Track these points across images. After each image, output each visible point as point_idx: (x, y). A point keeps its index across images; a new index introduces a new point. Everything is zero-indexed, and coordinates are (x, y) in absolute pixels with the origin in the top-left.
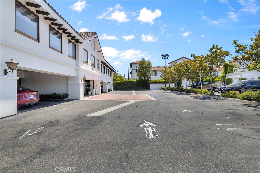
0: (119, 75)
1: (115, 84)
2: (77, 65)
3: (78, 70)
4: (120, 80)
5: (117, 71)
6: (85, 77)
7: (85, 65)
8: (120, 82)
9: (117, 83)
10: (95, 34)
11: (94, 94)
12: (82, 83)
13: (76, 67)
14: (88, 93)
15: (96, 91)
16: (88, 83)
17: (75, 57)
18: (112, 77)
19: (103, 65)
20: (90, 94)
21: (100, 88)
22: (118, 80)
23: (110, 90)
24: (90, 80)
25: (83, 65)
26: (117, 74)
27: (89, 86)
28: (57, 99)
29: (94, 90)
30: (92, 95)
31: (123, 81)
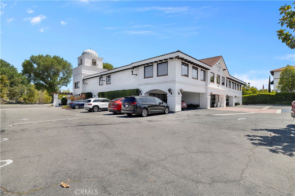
0: (251, 87)
1: (243, 98)
2: (206, 85)
3: (206, 89)
4: (252, 94)
5: (249, 83)
6: (211, 93)
7: (212, 84)
8: (252, 96)
9: (248, 96)
10: (221, 57)
11: (219, 106)
12: (209, 98)
13: (205, 87)
14: (214, 105)
15: (220, 104)
16: (214, 97)
17: (204, 80)
18: (240, 90)
19: (228, 80)
20: (215, 106)
21: (225, 101)
22: (249, 93)
23: (236, 104)
24: (215, 95)
25: (210, 85)
26: (249, 86)
27: (214, 100)
28: (193, 108)
29: (219, 103)
30: (217, 107)
31: (255, 94)
